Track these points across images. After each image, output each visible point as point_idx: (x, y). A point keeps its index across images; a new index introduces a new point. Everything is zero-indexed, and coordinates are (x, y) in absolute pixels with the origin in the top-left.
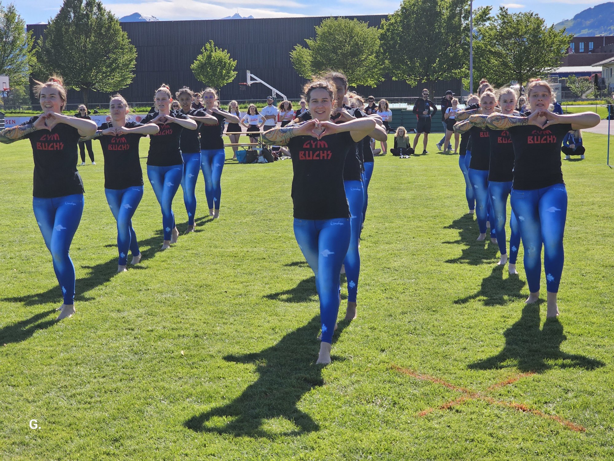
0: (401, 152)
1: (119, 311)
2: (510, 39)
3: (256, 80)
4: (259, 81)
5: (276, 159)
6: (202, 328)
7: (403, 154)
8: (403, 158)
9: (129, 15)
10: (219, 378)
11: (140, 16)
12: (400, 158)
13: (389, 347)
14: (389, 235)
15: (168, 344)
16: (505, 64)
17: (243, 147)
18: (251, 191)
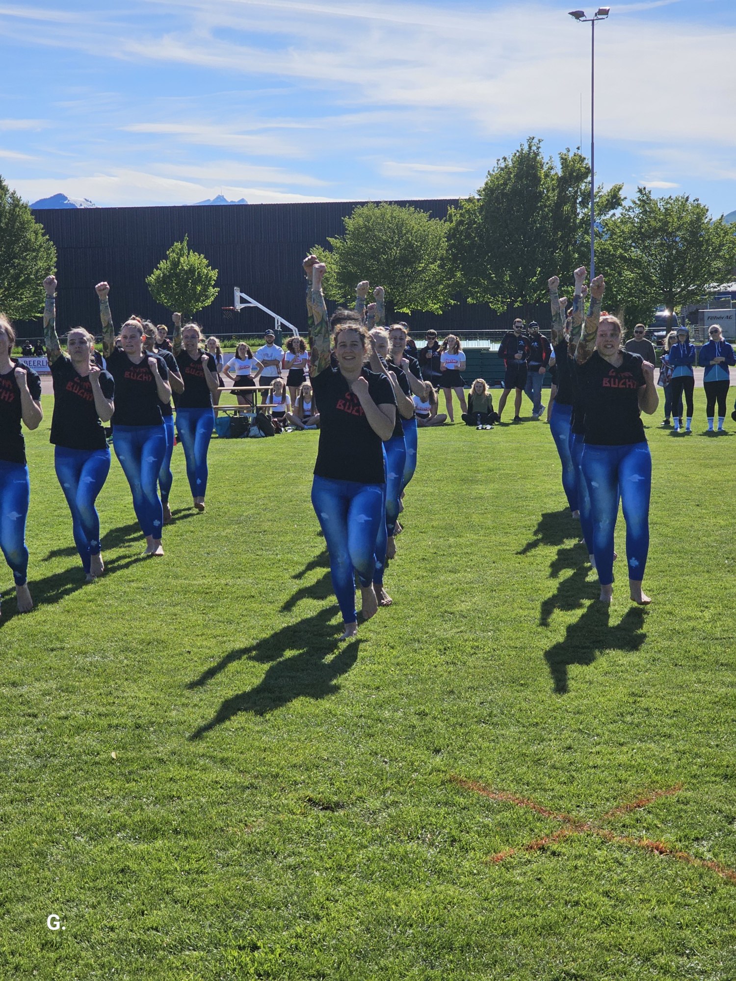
0: (479, 419)
1: (14, 684)
2: (654, 238)
3: (250, 303)
4: (254, 303)
5: (278, 431)
6: (148, 713)
7: (483, 424)
8: (482, 429)
9: (48, 197)
10: (172, 797)
11: (65, 198)
12: (478, 429)
13: (448, 746)
14: (455, 558)
15: (91, 740)
16: (646, 278)
17: (225, 411)
18: (236, 483)
